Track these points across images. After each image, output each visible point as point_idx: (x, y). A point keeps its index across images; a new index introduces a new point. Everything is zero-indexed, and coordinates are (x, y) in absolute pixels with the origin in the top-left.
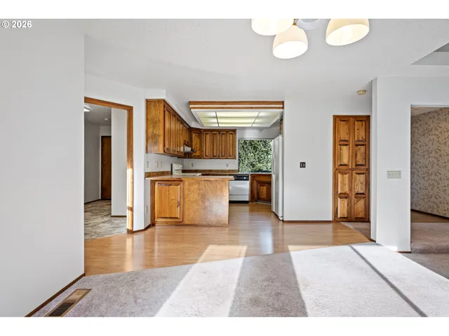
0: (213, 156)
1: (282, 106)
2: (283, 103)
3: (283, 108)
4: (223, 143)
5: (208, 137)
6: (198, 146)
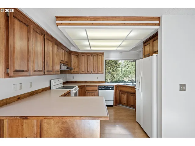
0: (88, 72)
1: (158, 22)
2: (159, 19)
3: (159, 24)
4: (95, 63)
5: (84, 58)
6: (76, 64)
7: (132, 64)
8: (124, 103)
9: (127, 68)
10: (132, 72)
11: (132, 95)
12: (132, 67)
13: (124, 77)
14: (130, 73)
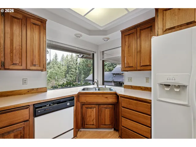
7: (58, 66)
8: (92, 123)
9: (53, 70)
10: (58, 73)
11: (106, 108)
12: (58, 69)
13: (50, 79)
14: (56, 75)
